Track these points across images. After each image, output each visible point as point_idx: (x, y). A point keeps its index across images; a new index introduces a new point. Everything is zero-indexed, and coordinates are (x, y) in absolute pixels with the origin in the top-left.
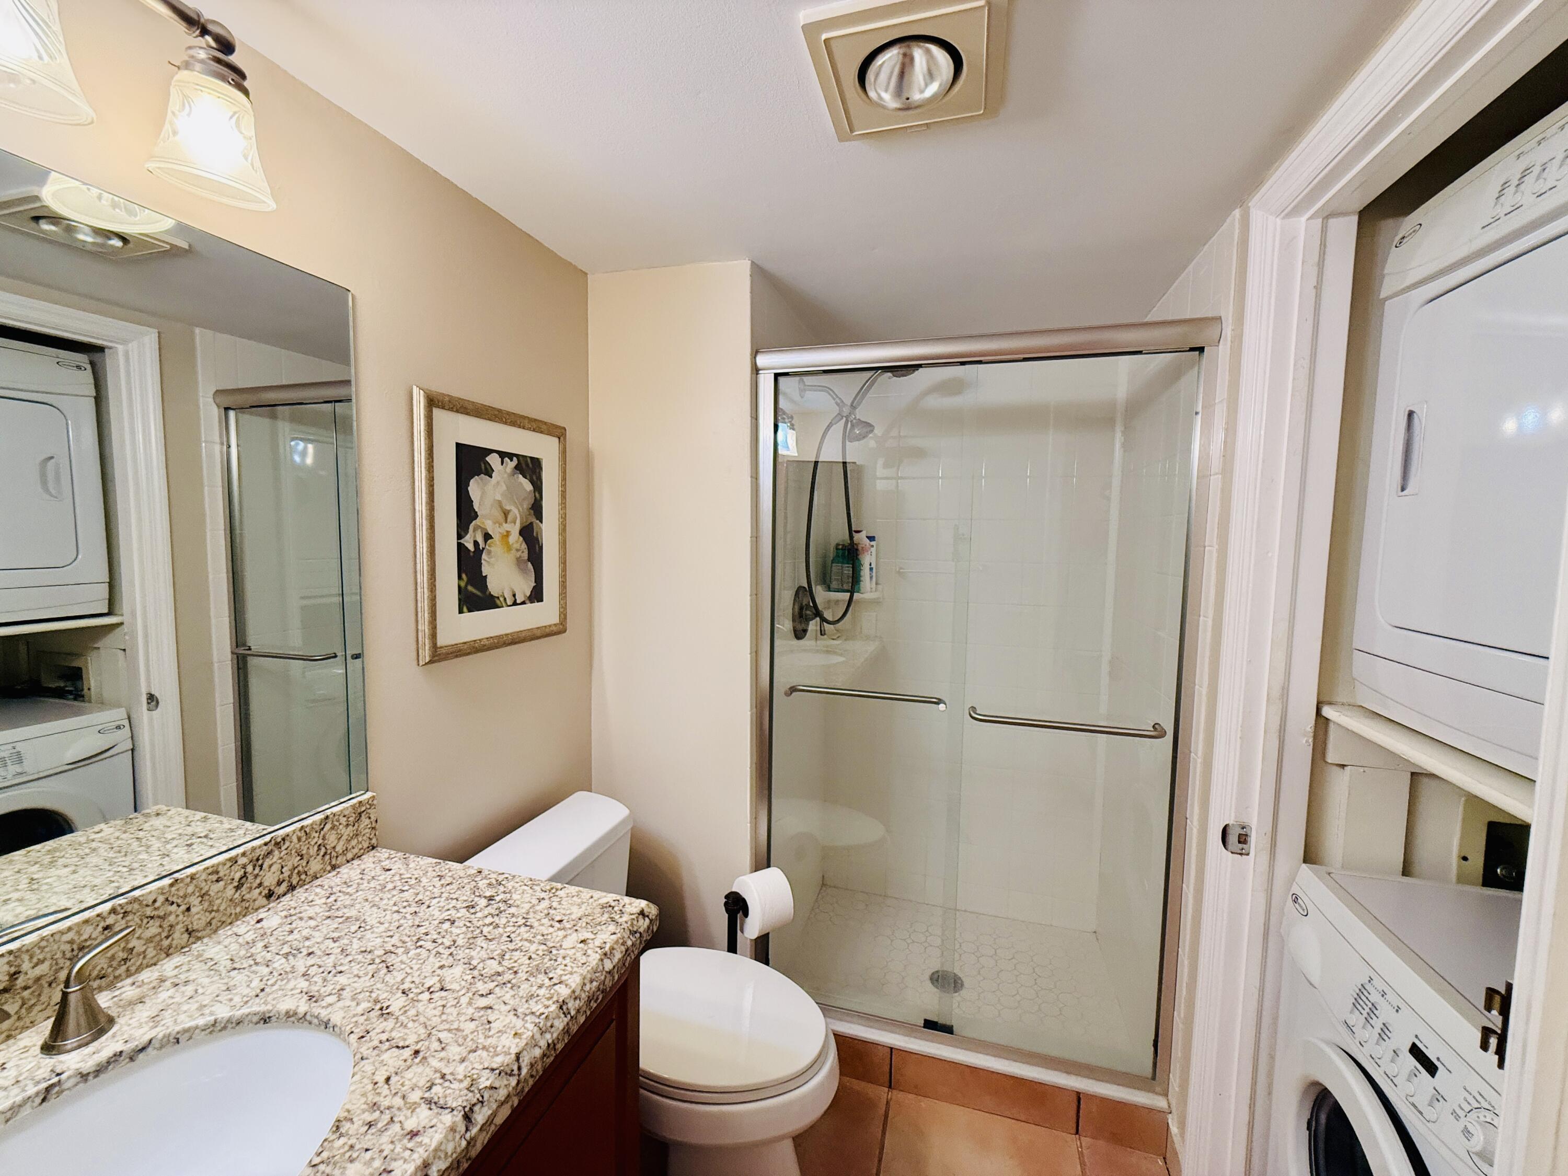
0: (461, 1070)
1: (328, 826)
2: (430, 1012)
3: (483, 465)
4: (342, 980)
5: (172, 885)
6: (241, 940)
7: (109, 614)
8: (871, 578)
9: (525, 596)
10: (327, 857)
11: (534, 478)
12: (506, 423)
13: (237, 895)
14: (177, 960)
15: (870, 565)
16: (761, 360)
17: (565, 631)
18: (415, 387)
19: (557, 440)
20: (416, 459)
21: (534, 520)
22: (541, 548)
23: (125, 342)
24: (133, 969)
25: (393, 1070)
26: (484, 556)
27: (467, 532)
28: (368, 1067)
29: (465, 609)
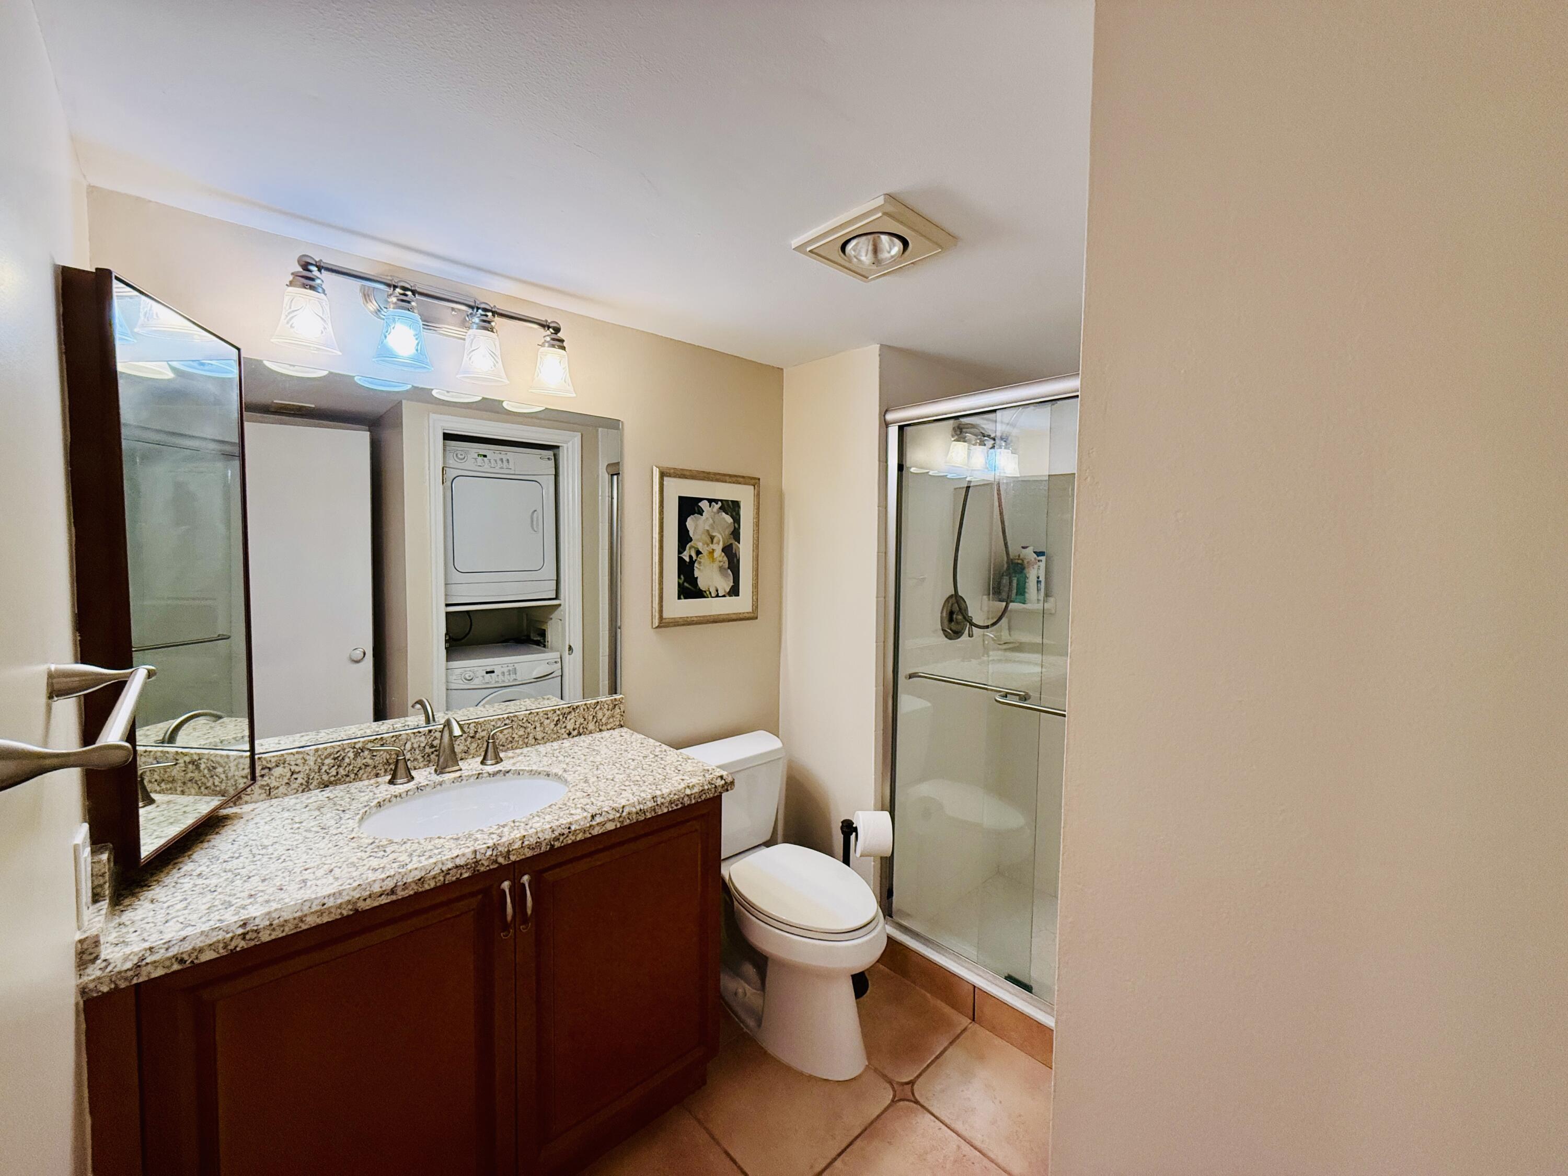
0: (599, 804)
1: (598, 707)
2: (602, 785)
3: (696, 509)
4: (579, 768)
5: (529, 714)
6: (553, 748)
7: (557, 598)
8: (1038, 590)
9: (725, 591)
10: (597, 724)
11: (734, 514)
12: (712, 481)
13: (555, 729)
14: (529, 749)
15: (1038, 578)
16: (890, 417)
17: (756, 618)
18: (654, 467)
19: (753, 487)
20: (654, 508)
21: (733, 541)
22: (738, 561)
23: (566, 442)
24: (514, 747)
25: (577, 797)
26: (696, 565)
27: (685, 550)
28: (570, 794)
29: (682, 597)
